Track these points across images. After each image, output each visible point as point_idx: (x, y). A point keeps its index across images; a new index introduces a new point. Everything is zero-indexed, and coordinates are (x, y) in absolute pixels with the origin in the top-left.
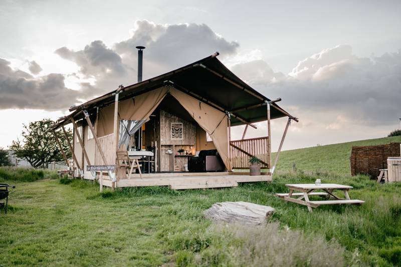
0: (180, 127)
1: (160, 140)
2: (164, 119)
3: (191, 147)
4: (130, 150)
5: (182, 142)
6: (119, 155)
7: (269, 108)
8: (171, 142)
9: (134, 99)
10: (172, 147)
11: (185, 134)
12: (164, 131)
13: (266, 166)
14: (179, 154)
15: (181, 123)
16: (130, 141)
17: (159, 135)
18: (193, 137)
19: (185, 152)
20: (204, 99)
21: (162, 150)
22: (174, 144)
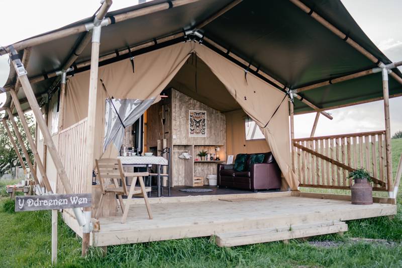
0: (203, 117)
1: (171, 137)
2: (178, 104)
3: (218, 149)
4: (125, 154)
5: (205, 141)
6: (102, 166)
7: (386, 78)
8: (189, 140)
9: (132, 61)
10: (189, 148)
11: (210, 128)
12: (178, 123)
13: (382, 185)
14: (199, 159)
15: (204, 112)
16: (124, 138)
17: (171, 129)
18: (222, 134)
19: (209, 156)
20: (252, 67)
21: (174, 153)
22: (193, 143)
